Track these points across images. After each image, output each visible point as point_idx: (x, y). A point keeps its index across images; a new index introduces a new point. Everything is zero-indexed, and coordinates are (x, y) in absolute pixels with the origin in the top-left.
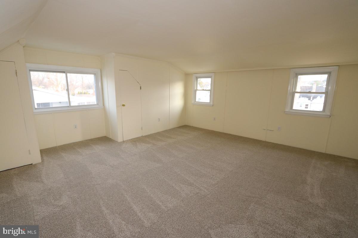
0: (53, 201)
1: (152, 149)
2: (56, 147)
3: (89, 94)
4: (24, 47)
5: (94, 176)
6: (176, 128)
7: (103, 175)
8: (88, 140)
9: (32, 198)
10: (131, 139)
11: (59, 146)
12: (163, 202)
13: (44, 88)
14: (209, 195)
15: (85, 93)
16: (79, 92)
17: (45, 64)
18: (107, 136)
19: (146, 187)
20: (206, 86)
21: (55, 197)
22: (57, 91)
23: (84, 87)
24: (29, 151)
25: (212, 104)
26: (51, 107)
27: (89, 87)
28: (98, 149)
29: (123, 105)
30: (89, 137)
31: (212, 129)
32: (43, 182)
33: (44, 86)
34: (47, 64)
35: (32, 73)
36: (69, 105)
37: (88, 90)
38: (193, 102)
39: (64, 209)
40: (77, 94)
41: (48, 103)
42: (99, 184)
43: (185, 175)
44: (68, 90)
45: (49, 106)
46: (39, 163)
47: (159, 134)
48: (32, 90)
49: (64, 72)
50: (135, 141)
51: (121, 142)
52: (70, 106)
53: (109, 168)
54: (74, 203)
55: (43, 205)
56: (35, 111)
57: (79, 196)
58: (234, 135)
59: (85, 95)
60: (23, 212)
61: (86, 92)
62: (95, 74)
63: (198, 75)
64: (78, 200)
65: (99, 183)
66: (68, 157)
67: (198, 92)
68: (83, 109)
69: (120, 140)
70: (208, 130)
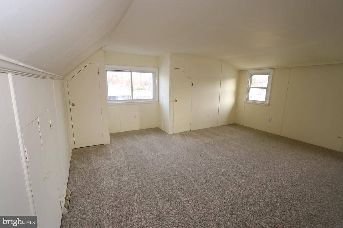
0: (117, 177)
1: (200, 144)
2: (120, 133)
3: (146, 89)
4: (104, 52)
5: (148, 162)
6: (225, 125)
7: (155, 162)
8: (144, 129)
9: (103, 172)
10: (180, 133)
11: (122, 132)
12: (209, 199)
13: (113, 84)
14: (261, 202)
15: (142, 89)
16: (137, 88)
17: (117, 65)
18: (159, 127)
19: (193, 180)
20: (259, 83)
21: (118, 174)
22: (122, 86)
23: (142, 84)
24: (103, 133)
25: (268, 103)
26: (117, 100)
27: (146, 84)
28: (152, 138)
29: (176, 101)
30: (145, 127)
31: (266, 131)
32: (111, 160)
33: (113, 82)
34: (119, 65)
35: (108, 72)
36: (131, 99)
37: (145, 86)
38: (245, 100)
39: (125, 185)
40: (136, 89)
41: (115, 97)
42: (152, 170)
43: (233, 175)
44: (132, 86)
45: (116, 99)
46: (109, 144)
47: (206, 130)
48: (107, 86)
49: (130, 71)
50: (184, 135)
51: (171, 134)
52: (133, 100)
53: (160, 156)
54: (133, 182)
55: (110, 179)
56: (108, 102)
57: (136, 177)
58: (294, 140)
59: (142, 90)
60: (97, 181)
61: (143, 87)
62: (153, 73)
63: (252, 72)
64: (135, 180)
65: (152, 168)
66: (129, 142)
67: (251, 90)
68: (142, 103)
69: (170, 132)
70: (261, 131)
